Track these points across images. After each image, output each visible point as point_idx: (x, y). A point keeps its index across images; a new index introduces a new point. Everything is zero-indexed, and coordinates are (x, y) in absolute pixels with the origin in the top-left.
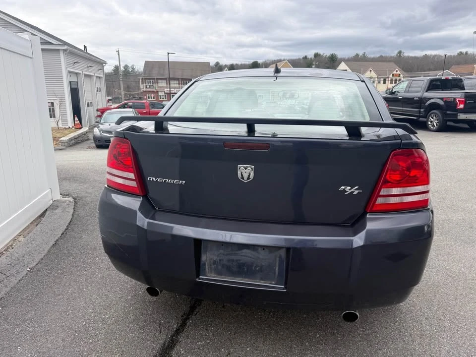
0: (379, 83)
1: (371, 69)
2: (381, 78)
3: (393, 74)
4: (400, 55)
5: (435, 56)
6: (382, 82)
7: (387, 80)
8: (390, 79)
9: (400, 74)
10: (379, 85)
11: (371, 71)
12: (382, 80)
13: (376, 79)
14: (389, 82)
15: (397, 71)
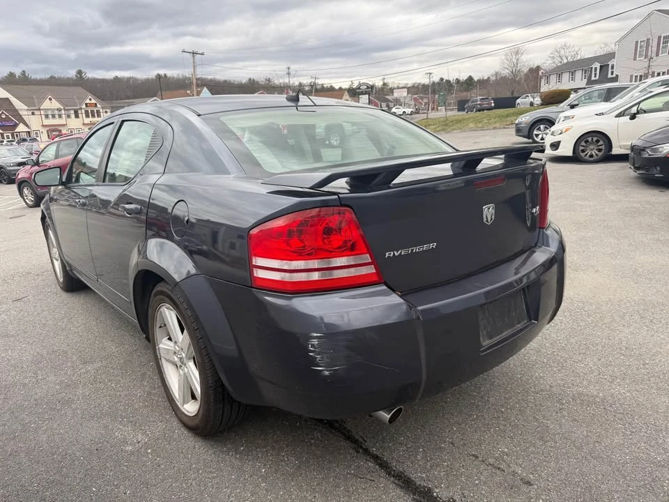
0: (69, 116)
1: (50, 97)
2: (70, 109)
3: (86, 104)
4: (81, 77)
5: (129, 79)
6: (73, 116)
7: (79, 112)
8: (83, 111)
9: (96, 104)
10: (69, 120)
11: (50, 99)
12: (72, 112)
13: (63, 112)
14: (84, 115)
15: (90, 99)
